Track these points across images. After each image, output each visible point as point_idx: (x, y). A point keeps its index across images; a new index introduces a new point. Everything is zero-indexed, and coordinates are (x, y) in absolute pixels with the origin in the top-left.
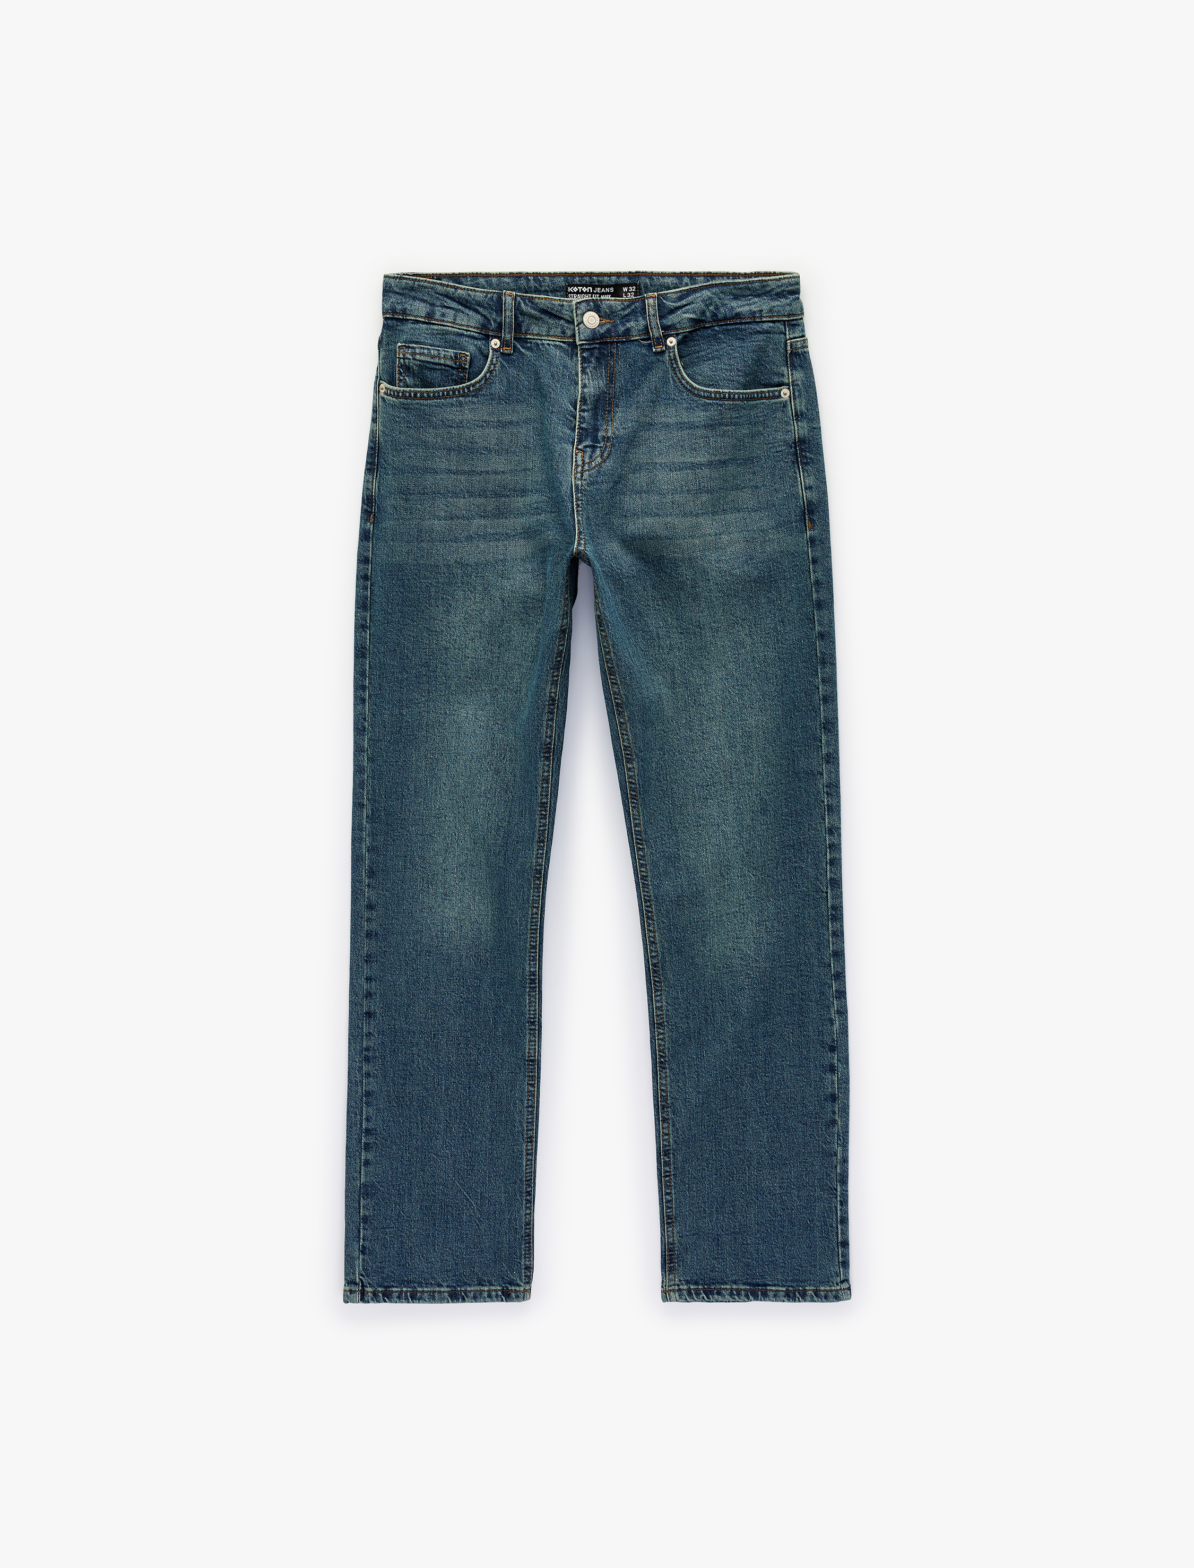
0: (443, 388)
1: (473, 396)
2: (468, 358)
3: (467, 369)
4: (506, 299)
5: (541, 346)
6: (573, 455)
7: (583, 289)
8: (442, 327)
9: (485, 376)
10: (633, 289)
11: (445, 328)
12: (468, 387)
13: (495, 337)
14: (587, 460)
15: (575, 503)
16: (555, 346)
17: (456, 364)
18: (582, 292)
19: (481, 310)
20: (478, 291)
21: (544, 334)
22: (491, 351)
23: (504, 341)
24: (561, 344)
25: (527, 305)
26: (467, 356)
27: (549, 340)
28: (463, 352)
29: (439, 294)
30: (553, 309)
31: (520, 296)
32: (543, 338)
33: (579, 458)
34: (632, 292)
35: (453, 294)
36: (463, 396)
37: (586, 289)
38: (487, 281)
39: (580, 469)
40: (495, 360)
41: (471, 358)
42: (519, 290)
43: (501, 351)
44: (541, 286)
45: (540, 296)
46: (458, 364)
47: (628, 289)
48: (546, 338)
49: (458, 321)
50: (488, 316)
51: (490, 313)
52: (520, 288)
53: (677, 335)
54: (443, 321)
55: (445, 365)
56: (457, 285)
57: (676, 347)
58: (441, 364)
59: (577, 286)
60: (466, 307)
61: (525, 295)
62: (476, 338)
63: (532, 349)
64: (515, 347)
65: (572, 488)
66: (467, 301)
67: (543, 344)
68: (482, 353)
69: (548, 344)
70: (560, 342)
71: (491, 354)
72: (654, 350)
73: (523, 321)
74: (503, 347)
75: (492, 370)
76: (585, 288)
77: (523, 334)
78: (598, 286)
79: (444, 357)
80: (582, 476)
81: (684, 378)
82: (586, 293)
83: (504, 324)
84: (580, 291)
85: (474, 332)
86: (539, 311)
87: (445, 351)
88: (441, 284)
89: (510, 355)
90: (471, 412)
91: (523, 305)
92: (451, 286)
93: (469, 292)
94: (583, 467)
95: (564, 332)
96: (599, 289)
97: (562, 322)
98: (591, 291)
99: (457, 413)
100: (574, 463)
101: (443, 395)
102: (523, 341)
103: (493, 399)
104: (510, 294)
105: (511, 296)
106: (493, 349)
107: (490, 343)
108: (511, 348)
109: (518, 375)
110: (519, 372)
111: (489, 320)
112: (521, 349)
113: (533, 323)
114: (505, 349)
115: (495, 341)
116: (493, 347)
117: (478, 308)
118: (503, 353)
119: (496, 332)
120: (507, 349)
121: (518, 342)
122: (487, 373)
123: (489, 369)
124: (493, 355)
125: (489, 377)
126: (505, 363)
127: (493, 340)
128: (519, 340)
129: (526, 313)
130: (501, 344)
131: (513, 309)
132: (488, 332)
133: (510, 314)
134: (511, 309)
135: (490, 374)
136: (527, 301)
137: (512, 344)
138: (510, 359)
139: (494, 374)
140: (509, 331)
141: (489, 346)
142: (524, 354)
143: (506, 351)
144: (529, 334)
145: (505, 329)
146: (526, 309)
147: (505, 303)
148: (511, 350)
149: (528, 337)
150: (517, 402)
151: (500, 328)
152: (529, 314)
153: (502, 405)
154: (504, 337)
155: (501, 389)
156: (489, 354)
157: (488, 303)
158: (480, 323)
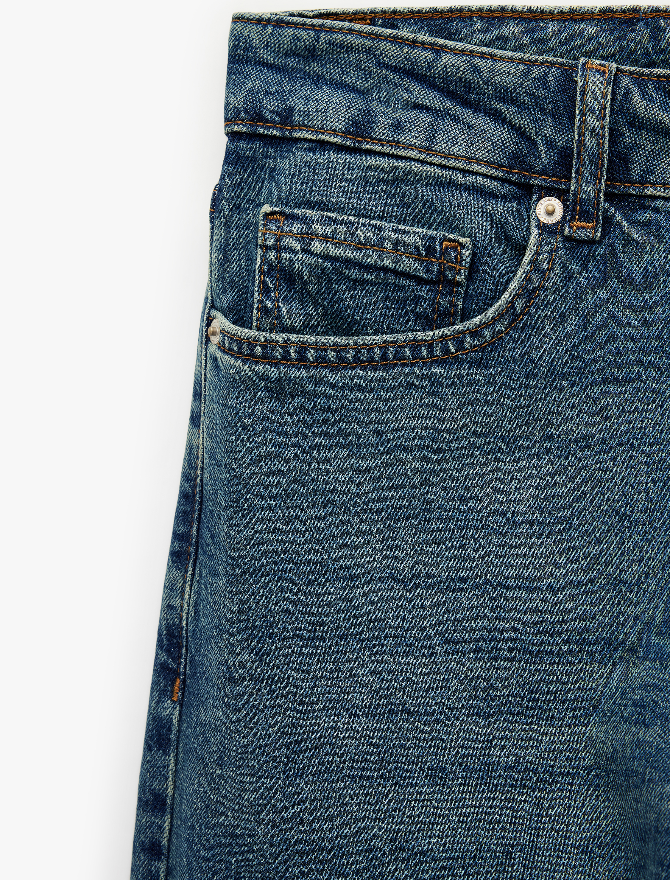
0: (383, 338)
1: (471, 363)
2: (466, 253)
3: (459, 284)
4: (585, 83)
8: (394, 163)
9: (512, 305)
11: (400, 164)
12: (458, 338)
13: (549, 192)
17: (428, 270)
19: (509, 112)
20: (502, 59)
22: (535, 231)
23: (575, 202)
25: (651, 99)
26: (462, 246)
28: (451, 236)
29: (387, 67)
31: (631, 73)
35: (429, 67)
36: (443, 362)
38: (532, 33)
40: (544, 258)
41: (474, 255)
43: (567, 230)
46: (434, 268)
49: (441, 145)
50: (531, 129)
51: (536, 121)
52: (631, 53)
54: (398, 143)
55: (395, 272)
56: (441, 41)
58: (384, 269)
60: (466, 103)
62: (491, 195)
63: (659, 229)
64: (608, 221)
66: (468, 86)
68: (507, 239)
71: (533, 240)
73: (635, 147)
74: (573, 219)
75: (534, 290)
77: (633, 183)
79: (396, 249)
83: (579, 152)
85: (486, 176)
87: (397, 231)
88: (395, 39)
89: (591, 243)
90: (463, 409)
91: (637, 98)
92: (423, 43)
93: (478, 61)
99: (424, 411)
101: (385, 356)
102: (629, 204)
103: (534, 375)
104: (598, 67)
105: (604, 73)
106: (542, 227)
107: (535, 209)
108: (597, 226)
109: (613, 303)
110: (616, 293)
111: (532, 143)
112: (628, 229)
113: (663, 150)
114: (578, 228)
115: (548, 202)
116: (542, 220)
117: (501, 106)
118: (570, 240)
119: (554, 176)
120: (585, 228)
121: (620, 208)
122: (519, 296)
123: (527, 283)
124: (540, 244)
125: (524, 309)
126: (575, 268)
127: (542, 201)
128: (622, 201)
129: (646, 123)
130: (564, 213)
131: (608, 110)
132: (528, 176)
133: (596, 126)
134: (601, 112)
135: (529, 302)
136: (651, 88)
137: (600, 213)
138: (593, 256)
139: (542, 298)
140: (591, 174)
141: (529, 216)
142: (637, 243)
143: (581, 234)
144: (653, 184)
145: (578, 168)
146: (647, 110)
147: (583, 93)
148: (595, 228)
149: (649, 193)
150: (604, 381)
151: (566, 165)
152: (656, 124)
153: (560, 390)
154: (577, 192)
155: (560, 344)
156: (527, 240)
157: (534, 93)
158: (504, 149)
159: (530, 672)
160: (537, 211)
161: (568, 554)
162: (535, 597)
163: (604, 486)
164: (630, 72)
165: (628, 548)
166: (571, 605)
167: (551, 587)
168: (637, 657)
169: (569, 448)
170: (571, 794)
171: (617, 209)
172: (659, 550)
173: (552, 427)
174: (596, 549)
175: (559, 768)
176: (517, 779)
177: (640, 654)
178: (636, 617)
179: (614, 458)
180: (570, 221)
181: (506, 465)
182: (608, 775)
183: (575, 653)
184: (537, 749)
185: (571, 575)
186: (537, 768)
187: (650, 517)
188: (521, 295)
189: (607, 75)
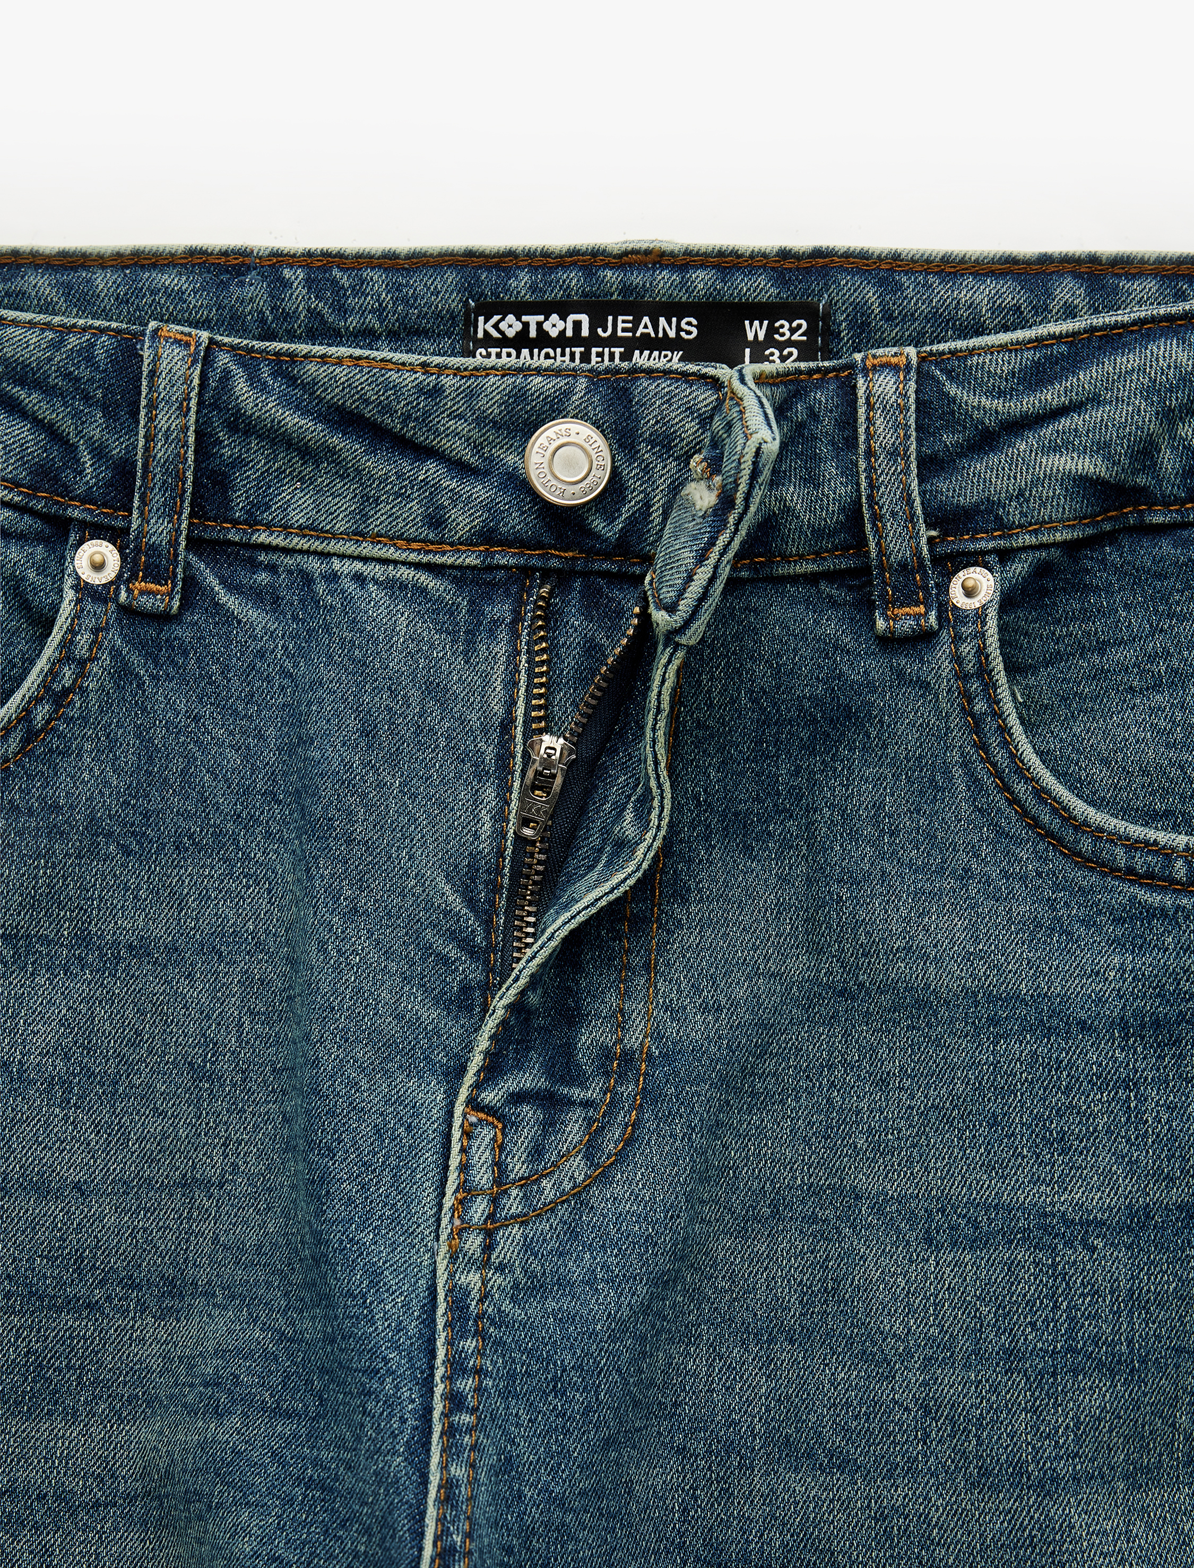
4: (156, 358)
5: (320, 588)
6: (448, 1136)
7: (547, 326)
9: (25, 714)
10: (793, 331)
13: (97, 531)
14: (518, 1167)
15: (439, 1389)
16: (393, 587)
18: (543, 340)
19: (31, 399)
21: (340, 527)
22: (70, 595)
23: (138, 549)
24: (424, 578)
25: (264, 388)
27: (365, 560)
30: (386, 409)
31: (233, 348)
32: (334, 546)
33: (482, 1155)
34: (790, 343)
37: (561, 325)
39: (479, 1209)
40: (84, 639)
42: (235, 324)
43: (123, 595)
44: (342, 310)
45: (332, 350)
47: (771, 330)
48: (350, 548)
50: (68, 427)
51: (76, 415)
53: (1005, 556)
57: (992, 613)
59: (519, 309)
61: (257, 344)
63: (276, 600)
64: (191, 585)
65: (434, 1307)
67: (333, 577)
68: (22, 606)
69: (359, 578)
70: (418, 566)
71: (66, 609)
72: (881, 624)
73: (238, 463)
74: (134, 577)
75: (66, 691)
76: (554, 318)
77: (235, 523)
78: (618, 309)
80: (488, 1248)
81: (1022, 771)
82: (562, 341)
83: (145, 466)
84: (533, 333)
86: (320, 418)
89: (163, 618)
91: (241, 386)
94: (495, 1201)
95: (436, 520)
96: (622, 322)
97: (431, 469)
98: (585, 332)
100: (453, 1176)
102: (229, 557)
103: (62, 834)
104: (179, 337)
105: (188, 345)
106: (83, 589)
107: (73, 559)
108: (172, 590)
109: (196, 719)
110: (201, 701)
111: (70, 449)
112: (224, 597)
113: (284, 471)
114: (142, 593)
115: (98, 549)
116: (83, 577)
117: (17, 391)
118: (126, 611)
119: (105, 505)
120: (155, 594)
121: (213, 563)
122: (38, 700)
123: (53, 680)
124: (77, 616)
125: (48, 722)
126: (135, 659)
127: (85, 546)
128: (217, 553)
129: (255, 426)
130: (121, 567)
131: (193, 403)
132: (62, 504)
133: (173, 427)
134: (181, 404)
135: (56, 711)
136: (265, 372)
137: (179, 570)
138: (167, 640)
139: (78, 705)
140: (164, 505)
141: (62, 571)
142: (239, 622)
143: (146, 602)
144: (269, 526)
145: (144, 493)
146: (257, 405)
147: (153, 374)
148: (170, 594)
149: (260, 540)
150: (177, 848)
151: (125, 488)
152: (272, 427)
153: (105, 860)
154: (141, 533)
155: (107, 783)
156: (55, 608)
157: (71, 373)
158: (22, 458)
159: (39, 1331)
160: (76, 562)
161: (109, 1135)
162: (54, 1207)
163: (172, 1021)
164: (232, 346)
165: (207, 1124)
166: (110, 1221)
167: (80, 1189)
168: (214, 1305)
169: (118, 958)
170: (100, 1538)
171: (207, 565)
172: (256, 1127)
173: (90, 923)
174: (156, 1126)
175: (82, 1494)
176: (11, 1513)
177: (219, 1300)
178: (215, 1240)
179: (189, 975)
180: (129, 581)
181: (11, 983)
182: (161, 1504)
183: (116, 1302)
184: (46, 1463)
185: (114, 1170)
186: (46, 1495)
187: (243, 1072)
188: (42, 699)
189: (192, 348)
